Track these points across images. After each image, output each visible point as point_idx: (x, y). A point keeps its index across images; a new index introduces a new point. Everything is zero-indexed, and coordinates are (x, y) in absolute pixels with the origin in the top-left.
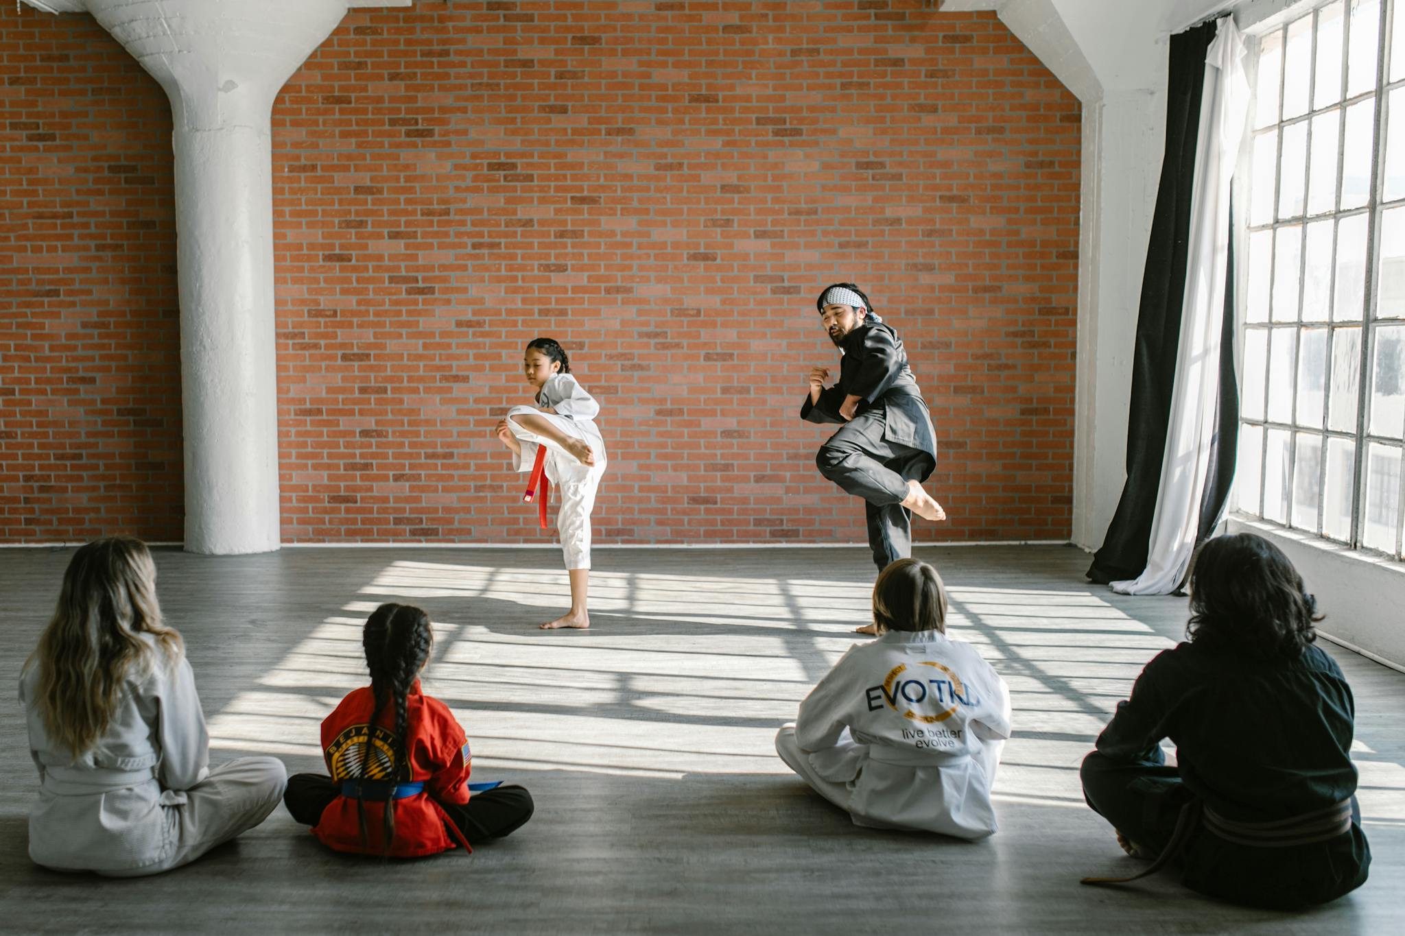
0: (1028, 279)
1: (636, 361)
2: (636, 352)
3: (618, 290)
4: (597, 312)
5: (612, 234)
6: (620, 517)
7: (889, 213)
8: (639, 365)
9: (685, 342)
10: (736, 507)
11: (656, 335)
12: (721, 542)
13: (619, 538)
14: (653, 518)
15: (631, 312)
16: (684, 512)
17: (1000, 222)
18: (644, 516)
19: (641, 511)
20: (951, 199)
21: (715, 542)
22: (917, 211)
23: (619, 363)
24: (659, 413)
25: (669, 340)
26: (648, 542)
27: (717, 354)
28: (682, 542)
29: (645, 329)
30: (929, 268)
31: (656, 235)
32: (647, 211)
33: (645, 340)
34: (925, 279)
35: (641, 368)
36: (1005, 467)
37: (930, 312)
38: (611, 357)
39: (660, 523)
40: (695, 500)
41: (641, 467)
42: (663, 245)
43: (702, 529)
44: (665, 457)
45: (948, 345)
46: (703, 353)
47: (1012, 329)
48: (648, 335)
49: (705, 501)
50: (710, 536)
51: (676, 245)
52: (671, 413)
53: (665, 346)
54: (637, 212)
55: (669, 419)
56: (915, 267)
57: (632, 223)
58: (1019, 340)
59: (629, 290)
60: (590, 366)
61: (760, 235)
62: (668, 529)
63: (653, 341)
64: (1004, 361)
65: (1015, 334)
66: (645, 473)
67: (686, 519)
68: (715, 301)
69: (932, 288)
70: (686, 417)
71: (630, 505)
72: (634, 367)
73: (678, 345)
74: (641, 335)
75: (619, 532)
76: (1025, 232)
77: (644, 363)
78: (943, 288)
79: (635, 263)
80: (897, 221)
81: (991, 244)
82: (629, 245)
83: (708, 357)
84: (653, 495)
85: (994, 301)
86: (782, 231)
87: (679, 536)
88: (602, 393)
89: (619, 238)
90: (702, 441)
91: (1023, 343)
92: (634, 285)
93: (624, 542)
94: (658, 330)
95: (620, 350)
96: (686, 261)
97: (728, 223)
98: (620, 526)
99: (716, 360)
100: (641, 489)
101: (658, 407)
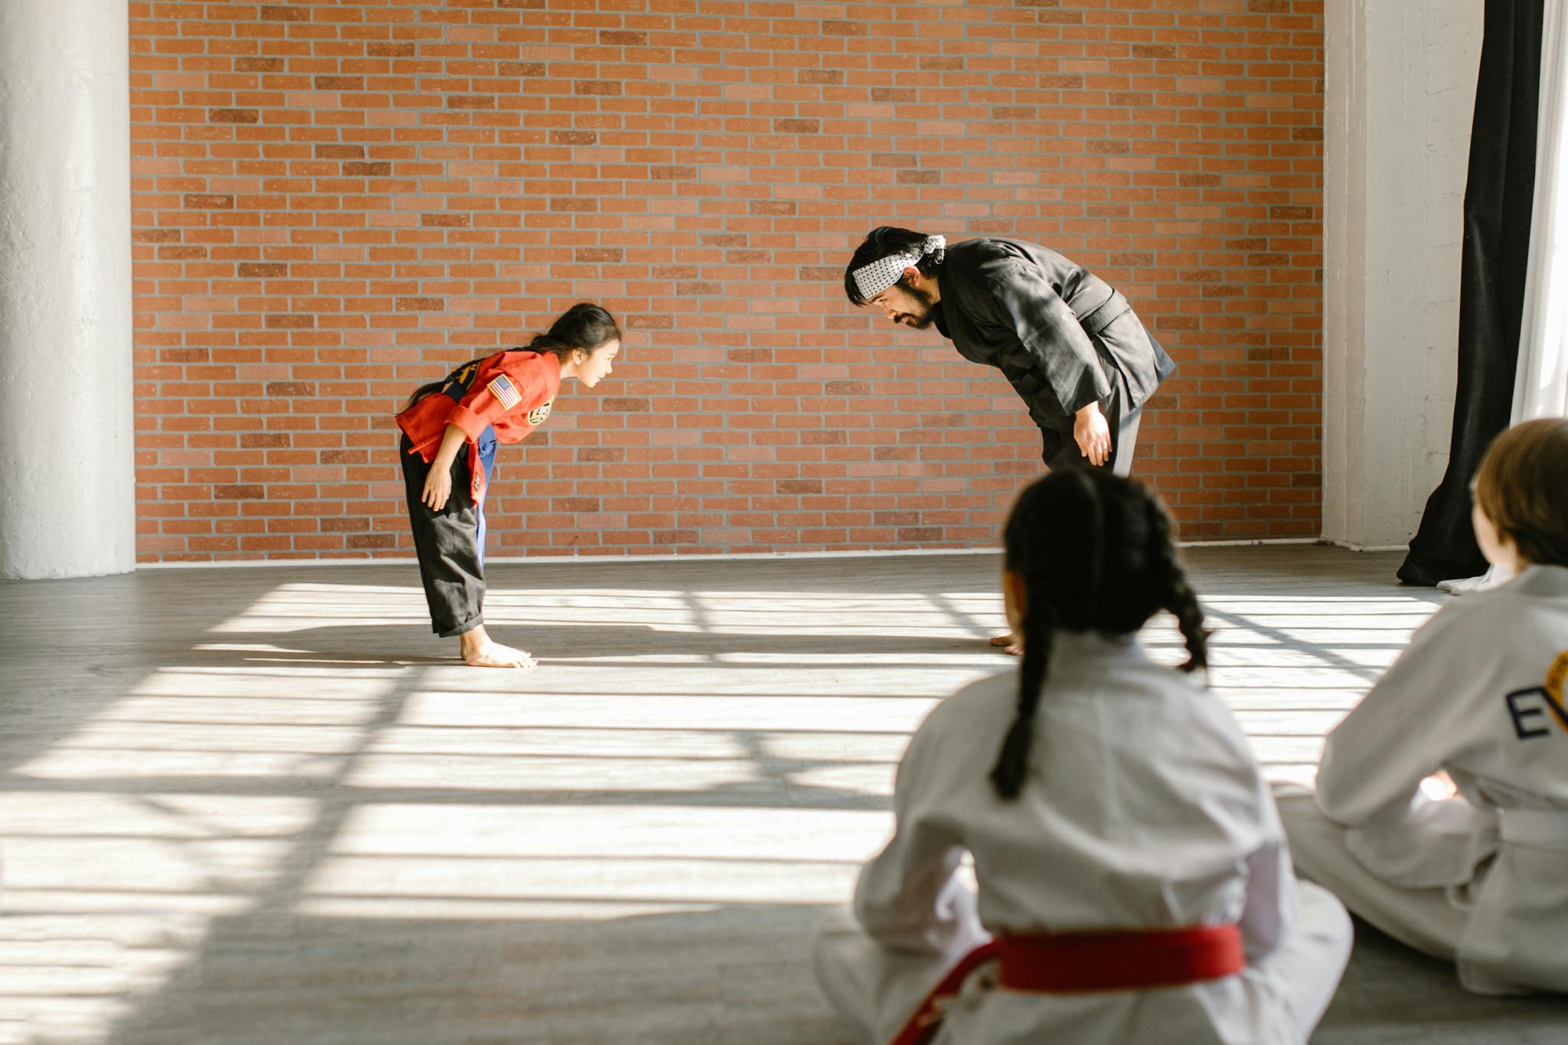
0: (1257, 166)
1: (699, 279)
2: (699, 265)
3: (671, 173)
4: (641, 206)
5: (664, 89)
6: (675, 514)
7: (1065, 68)
8: (705, 285)
9: (772, 251)
10: (849, 497)
11: (730, 240)
12: (828, 549)
13: (675, 546)
14: (725, 513)
15: (692, 206)
16: (773, 506)
17: (1216, 85)
18: (712, 512)
19: (708, 505)
20: (1149, 51)
21: (819, 550)
22: (1102, 67)
23: (674, 282)
24: (734, 356)
25: (748, 248)
26: (719, 551)
27: (820, 269)
28: (770, 550)
29: (713, 232)
30: (1120, 149)
31: (731, 91)
32: (715, 57)
33: (713, 247)
34: (1115, 164)
35: (706, 288)
36: (1229, 433)
37: (1123, 211)
38: (662, 273)
39: (736, 521)
40: (788, 487)
41: (707, 437)
42: (740, 107)
43: (799, 530)
44: (746, 422)
45: (1148, 260)
46: (798, 267)
47: (1235, 237)
48: (718, 240)
49: (804, 487)
50: (812, 539)
51: (758, 108)
52: (751, 356)
53: (743, 258)
54: (700, 57)
55: (749, 365)
56: (1100, 145)
57: (692, 74)
58: (1246, 253)
59: (688, 173)
60: (629, 286)
61: (881, 96)
62: (749, 529)
63: (724, 250)
64: (1224, 282)
65: (1239, 245)
66: (714, 446)
67: (775, 514)
68: (816, 192)
69: (1125, 177)
70: (774, 363)
71: (692, 496)
72: (695, 288)
73: (761, 256)
74: (707, 240)
75: (674, 537)
76: (1252, 101)
77: (711, 282)
78: (1140, 177)
79: (697, 133)
80: (1076, 80)
81: (1204, 116)
82: (687, 106)
83: (806, 274)
84: (725, 480)
85: (1210, 198)
86: (912, 91)
87: (765, 541)
88: (648, 327)
89: (673, 96)
90: (798, 399)
91: (1251, 256)
92: (697, 165)
93: (681, 551)
94: (733, 233)
95: (675, 263)
96: (772, 133)
97: (834, 76)
98: (676, 528)
99: (818, 278)
100: (708, 471)
101: (732, 348)
